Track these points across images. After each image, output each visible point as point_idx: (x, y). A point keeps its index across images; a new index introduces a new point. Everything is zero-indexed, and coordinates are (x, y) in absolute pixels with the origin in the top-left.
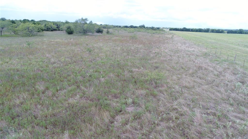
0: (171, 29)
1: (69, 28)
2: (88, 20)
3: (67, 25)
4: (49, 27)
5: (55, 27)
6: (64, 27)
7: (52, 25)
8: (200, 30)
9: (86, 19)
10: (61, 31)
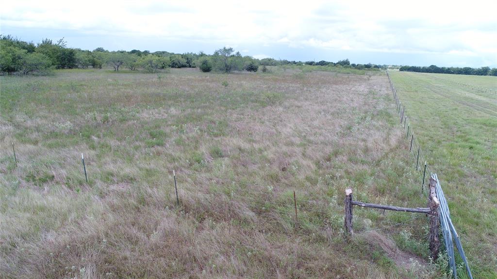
0: (403, 69)
1: (205, 63)
2: (233, 50)
3: (202, 59)
4: (176, 61)
5: (184, 61)
6: (198, 62)
7: (180, 58)
8: (467, 71)
9: (231, 50)
10: (192, 68)
